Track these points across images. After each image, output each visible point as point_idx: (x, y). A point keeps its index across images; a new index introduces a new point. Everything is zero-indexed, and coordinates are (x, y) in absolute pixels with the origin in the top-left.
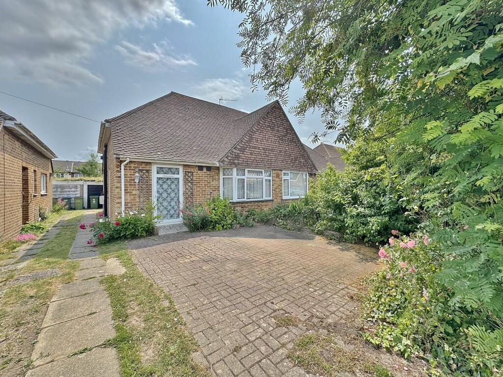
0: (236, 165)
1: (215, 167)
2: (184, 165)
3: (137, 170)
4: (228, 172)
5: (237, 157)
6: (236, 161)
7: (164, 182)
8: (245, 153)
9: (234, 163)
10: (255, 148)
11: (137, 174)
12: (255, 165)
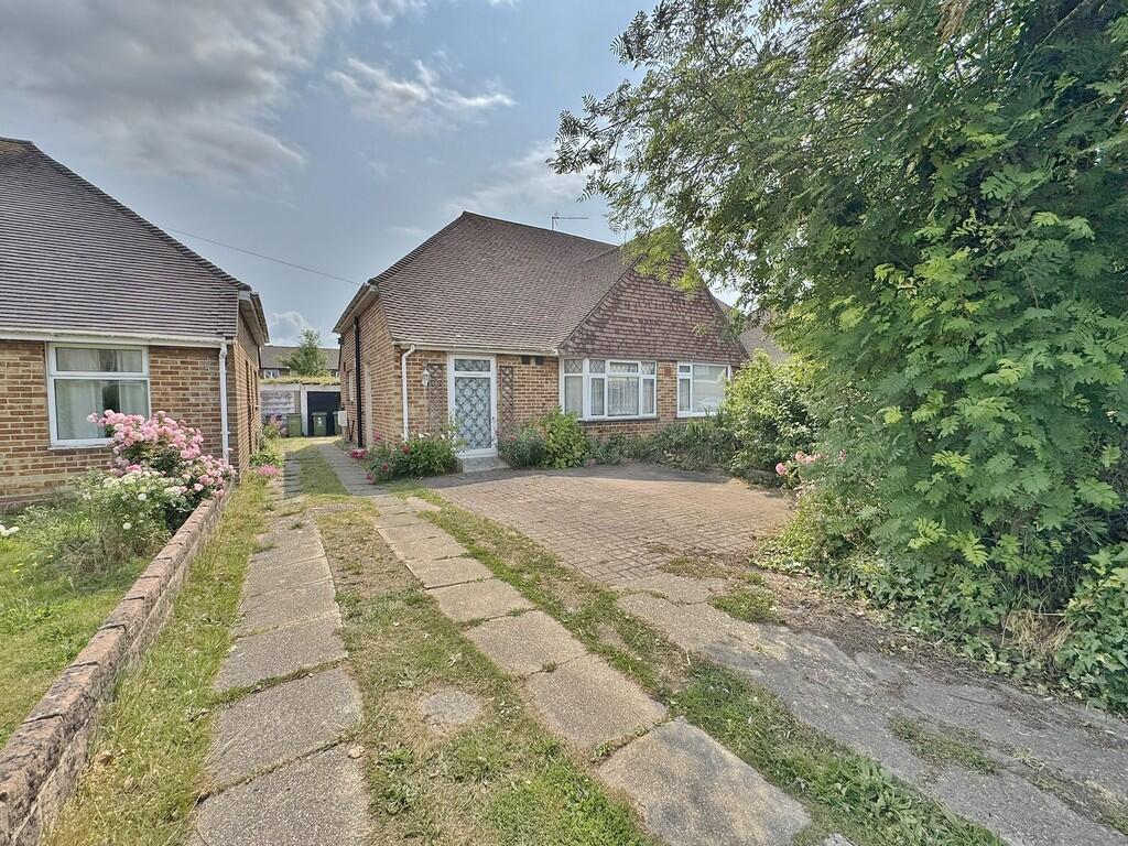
0: (589, 354)
1: (552, 357)
2: (498, 355)
3: (424, 365)
4: (574, 366)
5: (592, 338)
6: (588, 346)
7: (466, 385)
8: (605, 330)
9: (585, 350)
10: (624, 319)
11: (426, 372)
12: (624, 351)
